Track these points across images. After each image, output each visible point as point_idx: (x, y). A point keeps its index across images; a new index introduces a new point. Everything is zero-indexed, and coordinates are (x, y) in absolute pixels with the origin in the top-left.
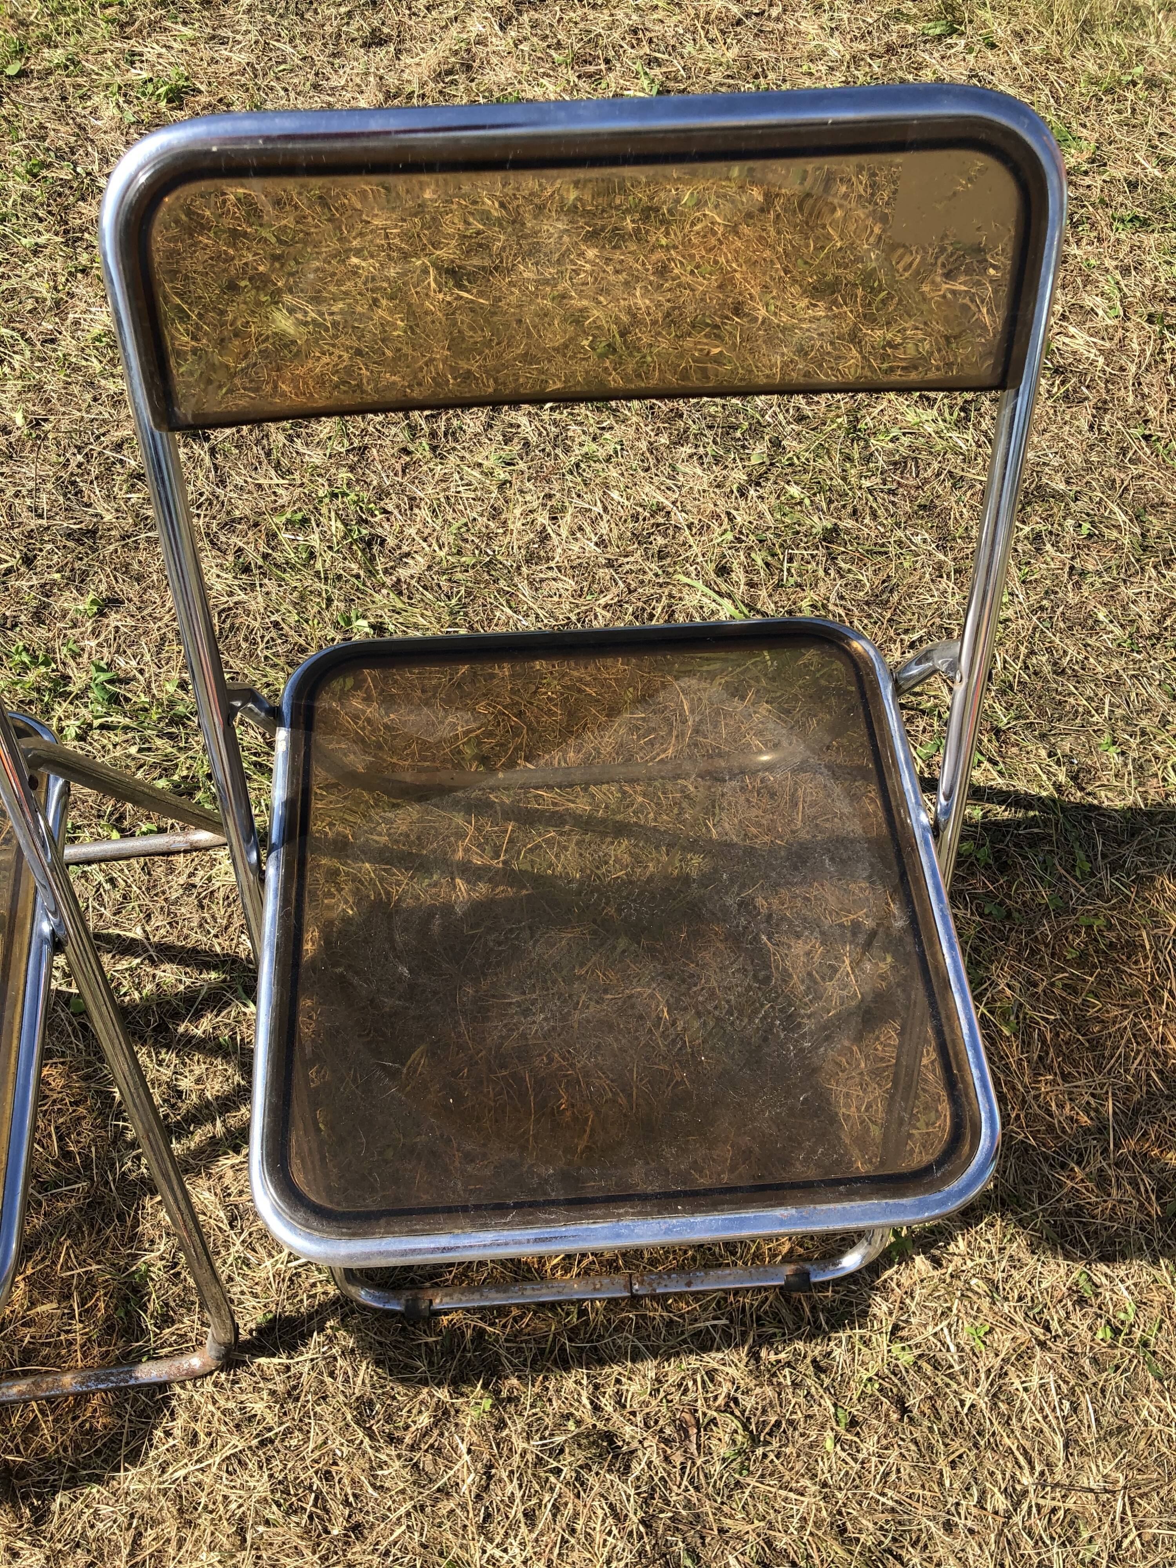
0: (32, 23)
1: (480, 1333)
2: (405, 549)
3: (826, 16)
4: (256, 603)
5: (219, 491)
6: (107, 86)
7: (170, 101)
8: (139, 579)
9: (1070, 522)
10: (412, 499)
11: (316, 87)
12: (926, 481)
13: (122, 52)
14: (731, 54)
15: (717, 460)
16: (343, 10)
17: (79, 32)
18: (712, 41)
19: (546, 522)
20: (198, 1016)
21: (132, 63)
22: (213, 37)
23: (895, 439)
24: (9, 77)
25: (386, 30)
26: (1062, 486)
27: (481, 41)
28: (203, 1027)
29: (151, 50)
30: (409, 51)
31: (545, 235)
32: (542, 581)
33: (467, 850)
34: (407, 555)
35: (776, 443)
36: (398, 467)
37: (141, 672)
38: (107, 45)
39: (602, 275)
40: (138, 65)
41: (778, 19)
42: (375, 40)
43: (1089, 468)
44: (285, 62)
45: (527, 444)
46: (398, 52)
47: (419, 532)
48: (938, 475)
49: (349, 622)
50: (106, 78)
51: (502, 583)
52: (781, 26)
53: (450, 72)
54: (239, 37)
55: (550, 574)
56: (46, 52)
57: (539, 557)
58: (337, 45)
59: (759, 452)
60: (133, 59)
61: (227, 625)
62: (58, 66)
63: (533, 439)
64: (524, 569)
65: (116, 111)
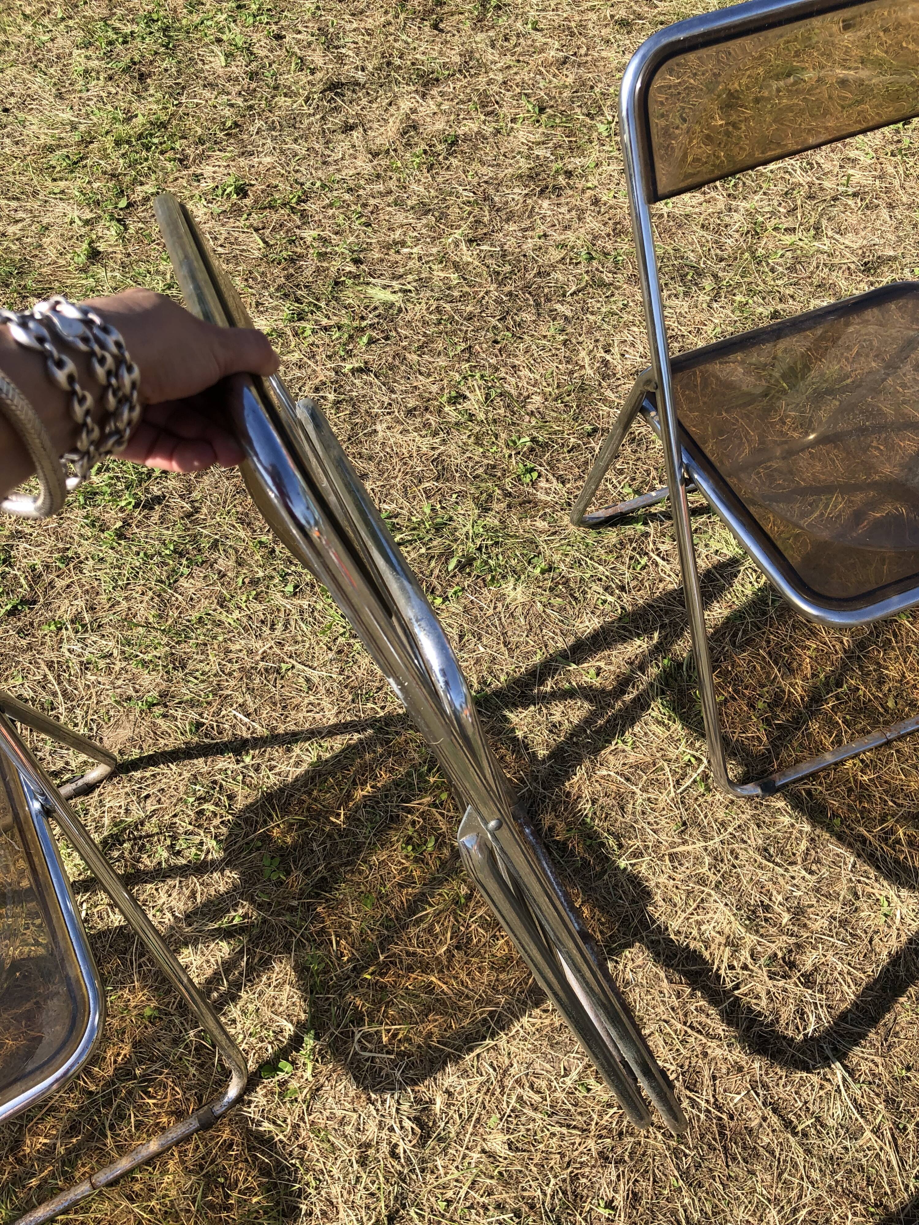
0: (120, 174)
1: (809, 792)
2: (526, 394)
3: (615, 45)
4: (452, 449)
5: (393, 396)
6: (192, 197)
7: (238, 195)
8: (371, 458)
9: (907, 270)
10: (514, 367)
11: (324, 163)
12: (812, 273)
13: (189, 175)
14: (570, 80)
15: (686, 294)
16: (318, 117)
17: (154, 172)
18: (554, 76)
19: (603, 355)
20: (542, 683)
21: (199, 181)
22: (243, 154)
23: (782, 256)
24: (121, 209)
25: (351, 121)
26: (892, 253)
27: (414, 111)
28: (549, 686)
29: (208, 170)
30: (371, 128)
31: (513, 204)
32: (617, 387)
33: (654, 543)
34: (528, 397)
35: (715, 276)
36: (496, 352)
37: (401, 508)
38: (177, 174)
39: (561, 216)
40: (202, 181)
41: (586, 55)
42: (348, 128)
43: (900, 240)
44: (296, 155)
45: (566, 318)
46: (365, 130)
47: (528, 383)
48: (818, 267)
49: (514, 442)
50: (187, 193)
51: (595, 395)
52: (589, 58)
53: (406, 133)
54: (260, 149)
55: (619, 382)
56: (139, 188)
57: (608, 375)
58: (324, 137)
59: (708, 283)
60: (198, 177)
61: (440, 468)
62: (152, 194)
63: (569, 314)
64: (604, 384)
65: (205, 210)
